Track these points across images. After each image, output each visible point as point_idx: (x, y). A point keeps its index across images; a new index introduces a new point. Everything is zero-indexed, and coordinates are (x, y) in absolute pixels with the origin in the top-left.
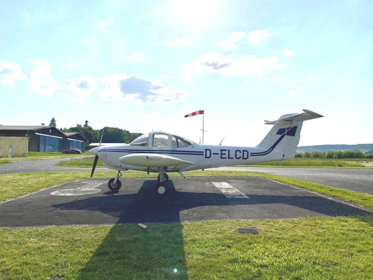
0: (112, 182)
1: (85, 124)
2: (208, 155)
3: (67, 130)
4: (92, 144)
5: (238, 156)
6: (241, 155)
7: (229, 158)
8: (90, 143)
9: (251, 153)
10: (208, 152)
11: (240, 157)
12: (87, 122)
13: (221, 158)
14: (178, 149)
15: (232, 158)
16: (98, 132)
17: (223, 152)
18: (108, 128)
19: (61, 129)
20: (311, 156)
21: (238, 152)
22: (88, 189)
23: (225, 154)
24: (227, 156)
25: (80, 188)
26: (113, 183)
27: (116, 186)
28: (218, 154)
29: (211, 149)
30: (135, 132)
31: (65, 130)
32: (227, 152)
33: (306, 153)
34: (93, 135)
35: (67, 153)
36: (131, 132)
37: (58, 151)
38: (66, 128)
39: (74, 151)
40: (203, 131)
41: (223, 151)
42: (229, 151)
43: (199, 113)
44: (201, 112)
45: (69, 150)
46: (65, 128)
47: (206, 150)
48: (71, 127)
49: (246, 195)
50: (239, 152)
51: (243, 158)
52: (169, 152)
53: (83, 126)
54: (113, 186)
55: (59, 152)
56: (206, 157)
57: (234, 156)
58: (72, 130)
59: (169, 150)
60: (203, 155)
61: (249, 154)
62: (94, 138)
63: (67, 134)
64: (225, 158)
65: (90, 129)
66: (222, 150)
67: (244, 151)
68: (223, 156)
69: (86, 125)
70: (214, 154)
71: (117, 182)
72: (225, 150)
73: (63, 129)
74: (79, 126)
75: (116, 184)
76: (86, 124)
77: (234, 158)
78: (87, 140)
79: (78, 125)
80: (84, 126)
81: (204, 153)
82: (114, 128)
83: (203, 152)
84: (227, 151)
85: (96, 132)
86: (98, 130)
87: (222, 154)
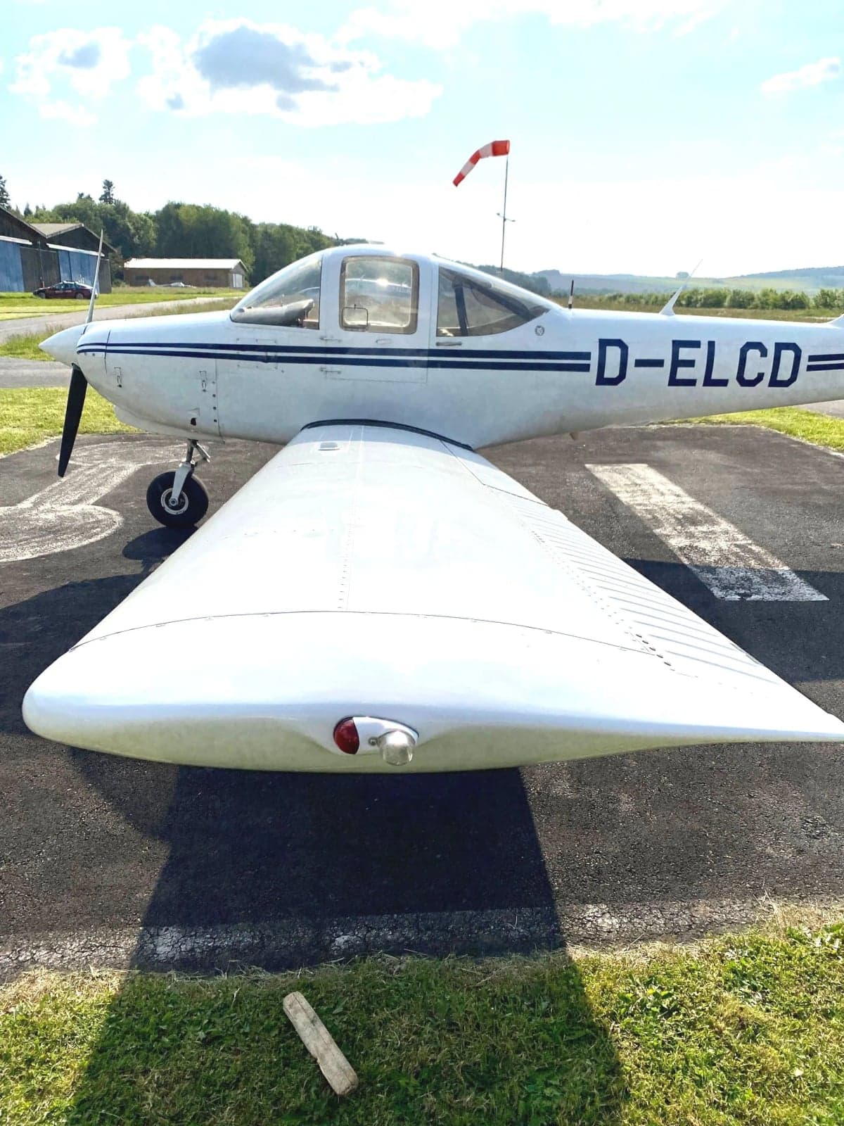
0: (166, 492)
1: (102, 192)
2: (612, 371)
3: (49, 213)
4: (134, 263)
5: (750, 375)
6: (766, 366)
7: (709, 381)
8: (127, 258)
9: (811, 358)
10: (613, 354)
11: (760, 377)
12: (108, 185)
13: (674, 381)
14: (469, 343)
15: (723, 383)
16: (150, 222)
17: (684, 354)
18: (178, 206)
19: (28, 212)
20: (836, 302)
21: (753, 354)
22: (66, 511)
23: (691, 363)
24: (698, 373)
25: (36, 505)
26: (170, 495)
27: (185, 508)
28: (659, 363)
29: (625, 341)
30: (267, 222)
31: (41, 216)
32: (700, 355)
33: (824, 294)
34: (133, 231)
35: (50, 295)
36: (255, 221)
37: (22, 287)
38: (41, 207)
39: (72, 289)
40: (505, 220)
41: (681, 350)
42: (711, 345)
43: (490, 150)
44: (499, 149)
45: (56, 286)
46: (37, 208)
47: (604, 344)
48: (58, 203)
49: (800, 573)
50: (757, 352)
51: (774, 383)
52: (426, 359)
53: (97, 202)
54: (173, 508)
55: (26, 291)
56: (601, 380)
57: (732, 374)
58: (64, 213)
59: (426, 347)
60: (586, 368)
61: (804, 362)
62: (136, 240)
63: (47, 229)
64: (692, 383)
65: (122, 210)
66: (677, 345)
67: (780, 347)
68: (683, 373)
69: (106, 198)
70: (640, 363)
71: (185, 488)
72: (696, 344)
73: (33, 210)
74: (84, 200)
75: (181, 496)
76: (107, 194)
77: (734, 383)
78: (116, 250)
79: (82, 194)
80: (100, 199)
81: (594, 362)
82: (198, 208)
83: (587, 356)
84: (704, 348)
85: (142, 222)
86: (147, 215)
87: (677, 363)
